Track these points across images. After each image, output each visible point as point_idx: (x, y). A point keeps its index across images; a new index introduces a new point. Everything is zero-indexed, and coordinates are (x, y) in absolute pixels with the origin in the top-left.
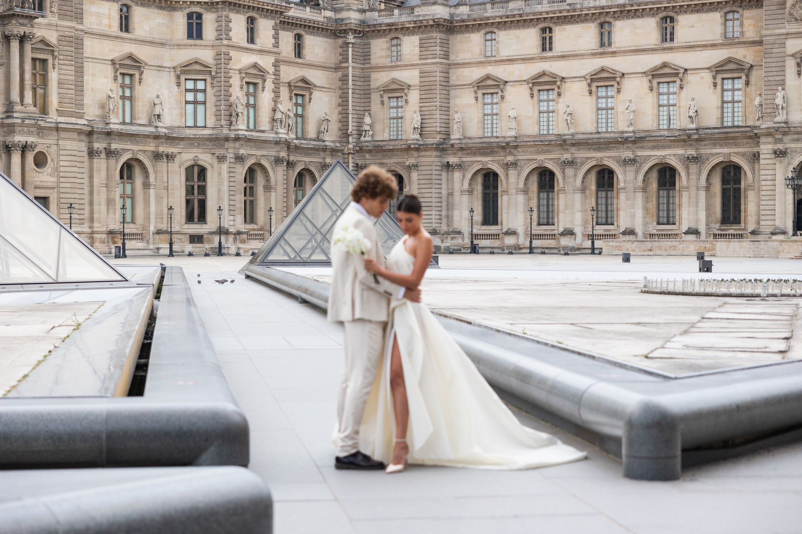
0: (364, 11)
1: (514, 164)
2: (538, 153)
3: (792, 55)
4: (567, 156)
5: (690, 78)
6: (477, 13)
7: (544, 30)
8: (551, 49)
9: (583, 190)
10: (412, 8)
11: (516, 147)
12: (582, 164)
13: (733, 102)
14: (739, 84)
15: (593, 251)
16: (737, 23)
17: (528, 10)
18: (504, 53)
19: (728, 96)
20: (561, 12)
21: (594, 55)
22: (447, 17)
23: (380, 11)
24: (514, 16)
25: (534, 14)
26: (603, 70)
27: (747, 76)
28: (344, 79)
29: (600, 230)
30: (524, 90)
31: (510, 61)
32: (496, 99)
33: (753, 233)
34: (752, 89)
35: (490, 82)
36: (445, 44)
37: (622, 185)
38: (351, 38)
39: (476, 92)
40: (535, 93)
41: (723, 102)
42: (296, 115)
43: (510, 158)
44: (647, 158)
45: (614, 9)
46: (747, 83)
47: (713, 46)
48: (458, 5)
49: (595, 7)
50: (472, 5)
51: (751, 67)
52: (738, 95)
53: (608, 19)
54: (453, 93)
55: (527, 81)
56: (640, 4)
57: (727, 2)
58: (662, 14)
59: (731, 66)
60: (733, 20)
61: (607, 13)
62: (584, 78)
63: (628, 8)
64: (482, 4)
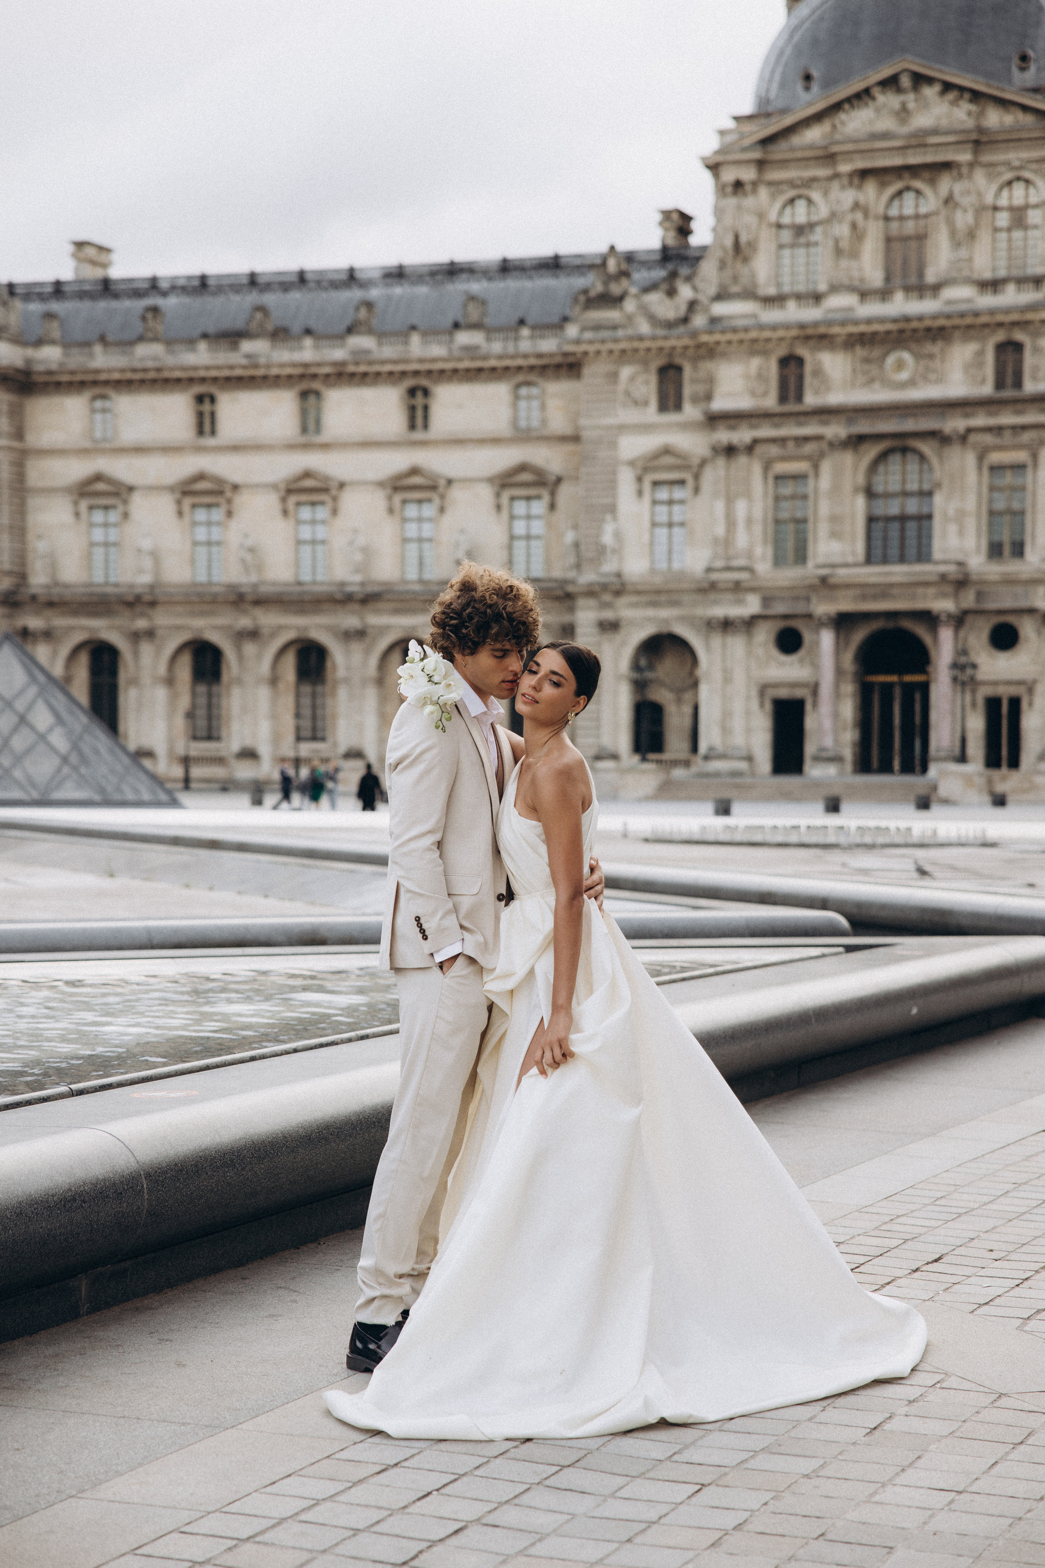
1: (150, 634)
2: (193, 614)
3: (632, 463)
4: (244, 622)
5: (457, 494)
6: (77, 360)
7: (200, 399)
8: (213, 432)
9: (274, 681)
11: (153, 604)
12: (273, 635)
13: (528, 537)
14: (539, 507)
16: (535, 404)
17: (170, 360)
18: (129, 435)
19: (520, 528)
20: (231, 367)
21: (292, 447)
22: (19, 363)
24: (145, 370)
25: (183, 369)
26: (307, 474)
27: (553, 494)
30: (166, 504)
31: (139, 450)
32: (113, 517)
35: (101, 486)
36: (17, 415)
37: (341, 673)
39: (76, 503)
40: (186, 507)
41: (512, 538)
43: (141, 624)
44: (384, 630)
45: (326, 370)
46: (552, 506)
47: (496, 441)
48: (39, 343)
49: (294, 365)
50: (67, 345)
51: (559, 480)
52: (537, 527)
53: (316, 385)
54: (33, 502)
55: (171, 489)
56: (370, 363)
57: (519, 368)
58: (409, 383)
59: (525, 477)
60: (529, 398)
61: (314, 376)
62: (274, 487)
63: (351, 369)
64: (86, 344)
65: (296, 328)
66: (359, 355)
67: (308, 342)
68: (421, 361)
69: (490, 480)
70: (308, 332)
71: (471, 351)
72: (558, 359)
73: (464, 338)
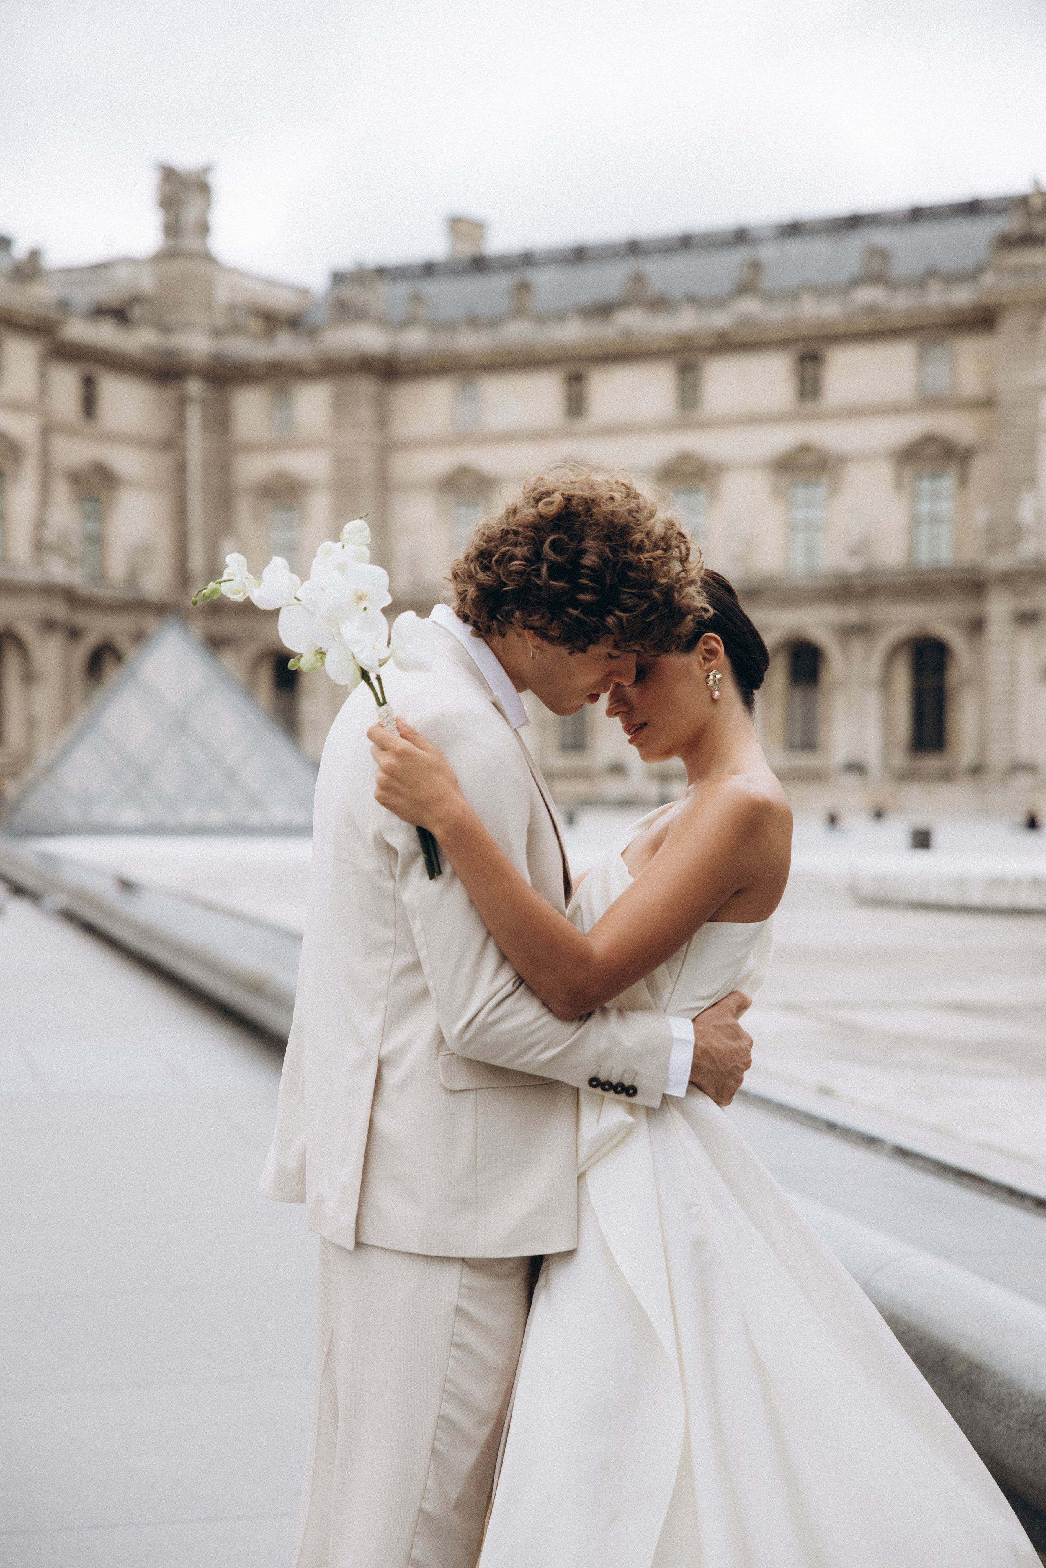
0: (217, 333)
5: (853, 473)
6: (443, 342)
7: (570, 380)
8: (584, 414)
10: (313, 332)
13: (935, 519)
14: (948, 483)
16: (944, 367)
17: (540, 337)
18: (496, 421)
19: (925, 507)
20: (605, 343)
21: (669, 427)
22: (384, 349)
23: (252, 334)
24: (514, 351)
25: (552, 346)
26: (685, 457)
27: (964, 468)
28: (181, 468)
31: (507, 438)
33: (977, 770)
34: (972, 493)
35: (466, 481)
36: (381, 407)
38: (194, 387)
39: (438, 499)
41: (916, 521)
42: (88, 538)
45: (708, 340)
46: (963, 481)
47: (895, 410)
48: (405, 325)
49: (670, 336)
50: (433, 326)
51: (971, 452)
52: (946, 506)
53: (697, 357)
54: (398, 499)
56: (756, 329)
57: (926, 327)
58: (801, 348)
59: (933, 450)
60: (936, 361)
61: (693, 349)
62: (646, 472)
63: (736, 336)
64: (451, 326)
65: (678, 295)
66: (746, 321)
67: (688, 310)
68: (814, 323)
69: (891, 455)
70: (691, 299)
71: (871, 309)
72: (972, 313)
73: (864, 295)
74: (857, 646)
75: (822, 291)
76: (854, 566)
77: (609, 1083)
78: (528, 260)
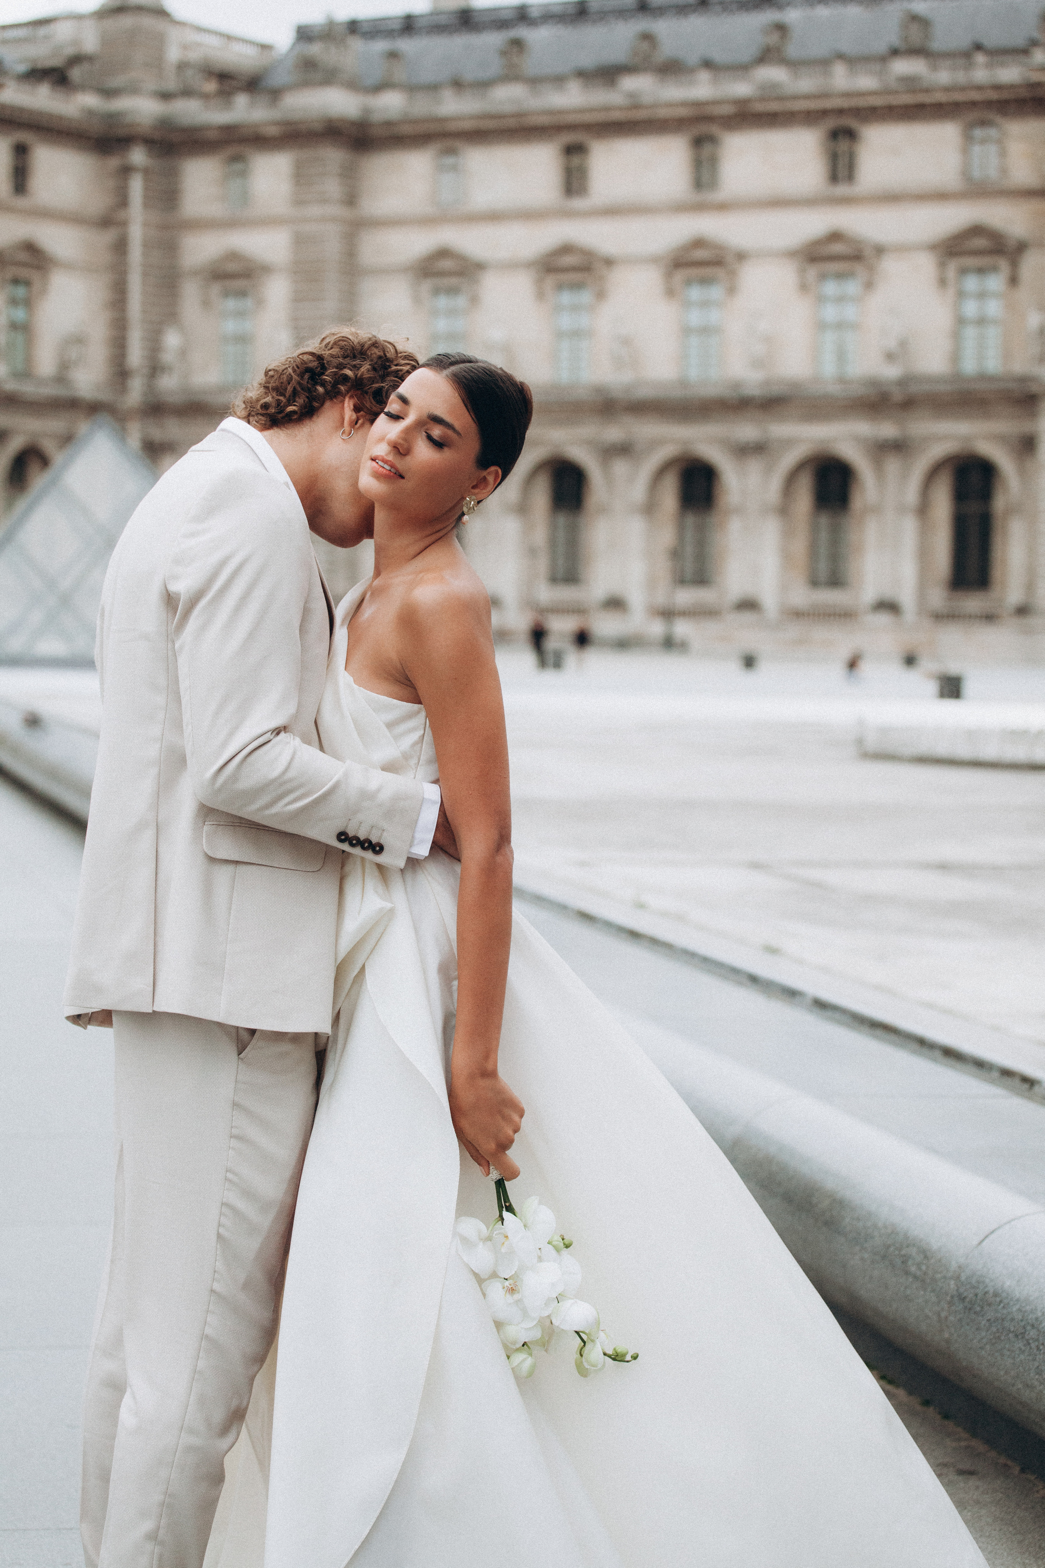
0: (165, 96)
4: (613, 433)
5: (890, 266)
6: (422, 107)
7: (568, 151)
8: (584, 191)
9: (649, 509)
10: (275, 94)
12: (650, 450)
13: (981, 321)
14: (995, 283)
15: (669, 644)
16: (993, 149)
17: (534, 103)
18: (482, 198)
19: (971, 308)
20: (608, 110)
21: (681, 208)
22: (355, 113)
23: (205, 97)
24: (502, 117)
25: (550, 113)
26: (699, 243)
27: (1014, 264)
28: (121, 247)
29: (685, 597)
30: (524, 284)
31: (494, 217)
32: (461, 301)
33: (1023, 611)
34: (1024, 294)
35: (447, 264)
36: (350, 178)
37: (735, 499)
38: (138, 156)
39: (417, 286)
40: (549, 288)
41: (960, 321)
42: (14, 326)
44: (788, 443)
45: (727, 110)
46: (1014, 281)
47: (940, 196)
48: (379, 88)
49: (684, 104)
50: (412, 89)
51: (1021, 247)
52: (993, 308)
53: (714, 129)
54: (367, 285)
55: (529, 265)
56: (781, 98)
57: (973, 104)
58: (832, 123)
59: (980, 243)
60: (983, 141)
61: (709, 119)
62: (654, 260)
63: (759, 107)
64: (433, 88)
65: (692, 59)
66: (770, 91)
67: (704, 76)
68: (847, 95)
69: (933, 247)
70: (708, 64)
71: (910, 83)
72: (1024, 93)
73: (903, 67)
74: (893, 465)
75: (853, 61)
76: (891, 372)
77: (357, 838)
78: (522, 16)
